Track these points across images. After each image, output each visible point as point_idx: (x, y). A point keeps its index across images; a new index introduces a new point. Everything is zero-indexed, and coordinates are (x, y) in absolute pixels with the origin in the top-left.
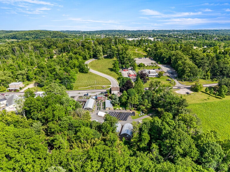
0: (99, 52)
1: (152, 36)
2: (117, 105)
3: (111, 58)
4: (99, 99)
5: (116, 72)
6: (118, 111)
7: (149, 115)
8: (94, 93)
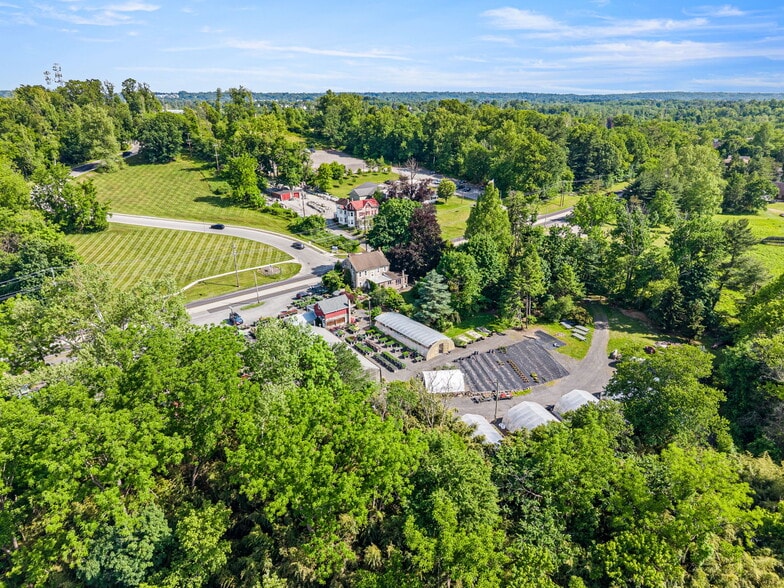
0: (100, 132)
2: (448, 327)
3: (166, 163)
4: (334, 322)
5: (253, 207)
6: (482, 348)
7: (602, 327)
8: (257, 306)
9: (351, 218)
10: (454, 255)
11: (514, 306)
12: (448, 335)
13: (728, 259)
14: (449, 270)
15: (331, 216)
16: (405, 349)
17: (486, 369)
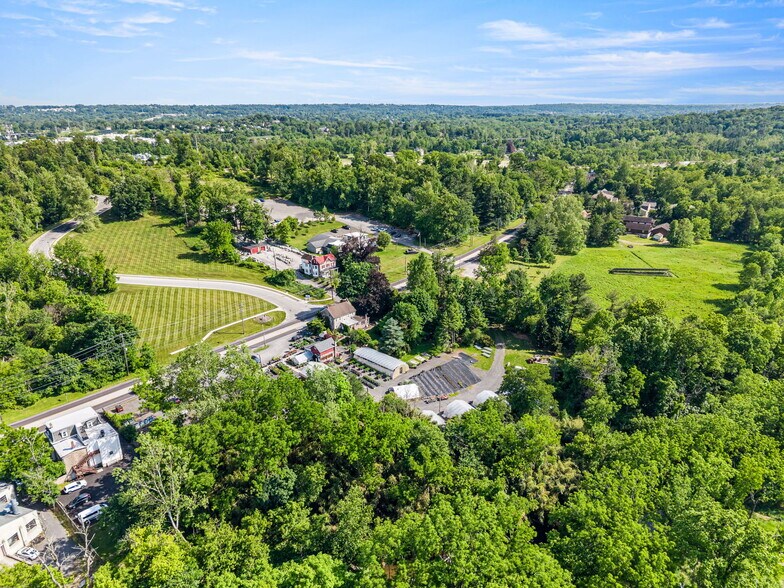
0: (80, 198)
1: (109, 129)
2: (403, 354)
3: (136, 219)
4: (326, 358)
5: (230, 262)
6: (427, 368)
7: (501, 347)
8: (265, 348)
9: (315, 270)
10: (402, 304)
11: (445, 338)
12: (404, 360)
13: (575, 298)
14: (401, 316)
15: (297, 267)
16: (378, 373)
17: (430, 381)
